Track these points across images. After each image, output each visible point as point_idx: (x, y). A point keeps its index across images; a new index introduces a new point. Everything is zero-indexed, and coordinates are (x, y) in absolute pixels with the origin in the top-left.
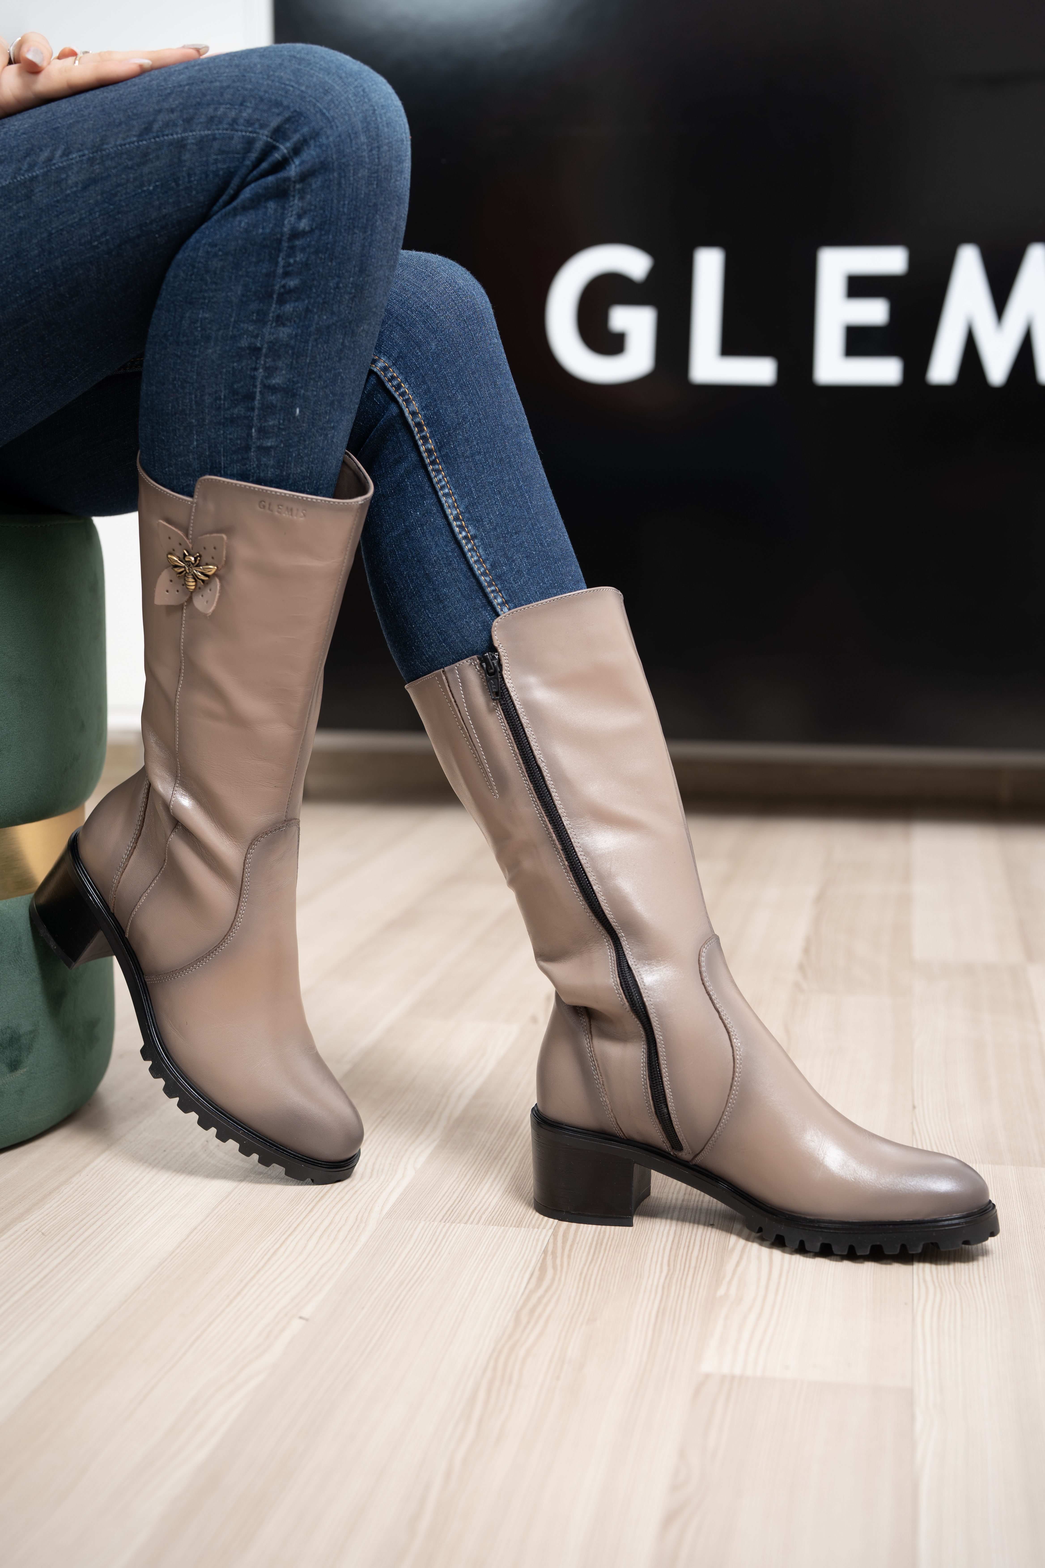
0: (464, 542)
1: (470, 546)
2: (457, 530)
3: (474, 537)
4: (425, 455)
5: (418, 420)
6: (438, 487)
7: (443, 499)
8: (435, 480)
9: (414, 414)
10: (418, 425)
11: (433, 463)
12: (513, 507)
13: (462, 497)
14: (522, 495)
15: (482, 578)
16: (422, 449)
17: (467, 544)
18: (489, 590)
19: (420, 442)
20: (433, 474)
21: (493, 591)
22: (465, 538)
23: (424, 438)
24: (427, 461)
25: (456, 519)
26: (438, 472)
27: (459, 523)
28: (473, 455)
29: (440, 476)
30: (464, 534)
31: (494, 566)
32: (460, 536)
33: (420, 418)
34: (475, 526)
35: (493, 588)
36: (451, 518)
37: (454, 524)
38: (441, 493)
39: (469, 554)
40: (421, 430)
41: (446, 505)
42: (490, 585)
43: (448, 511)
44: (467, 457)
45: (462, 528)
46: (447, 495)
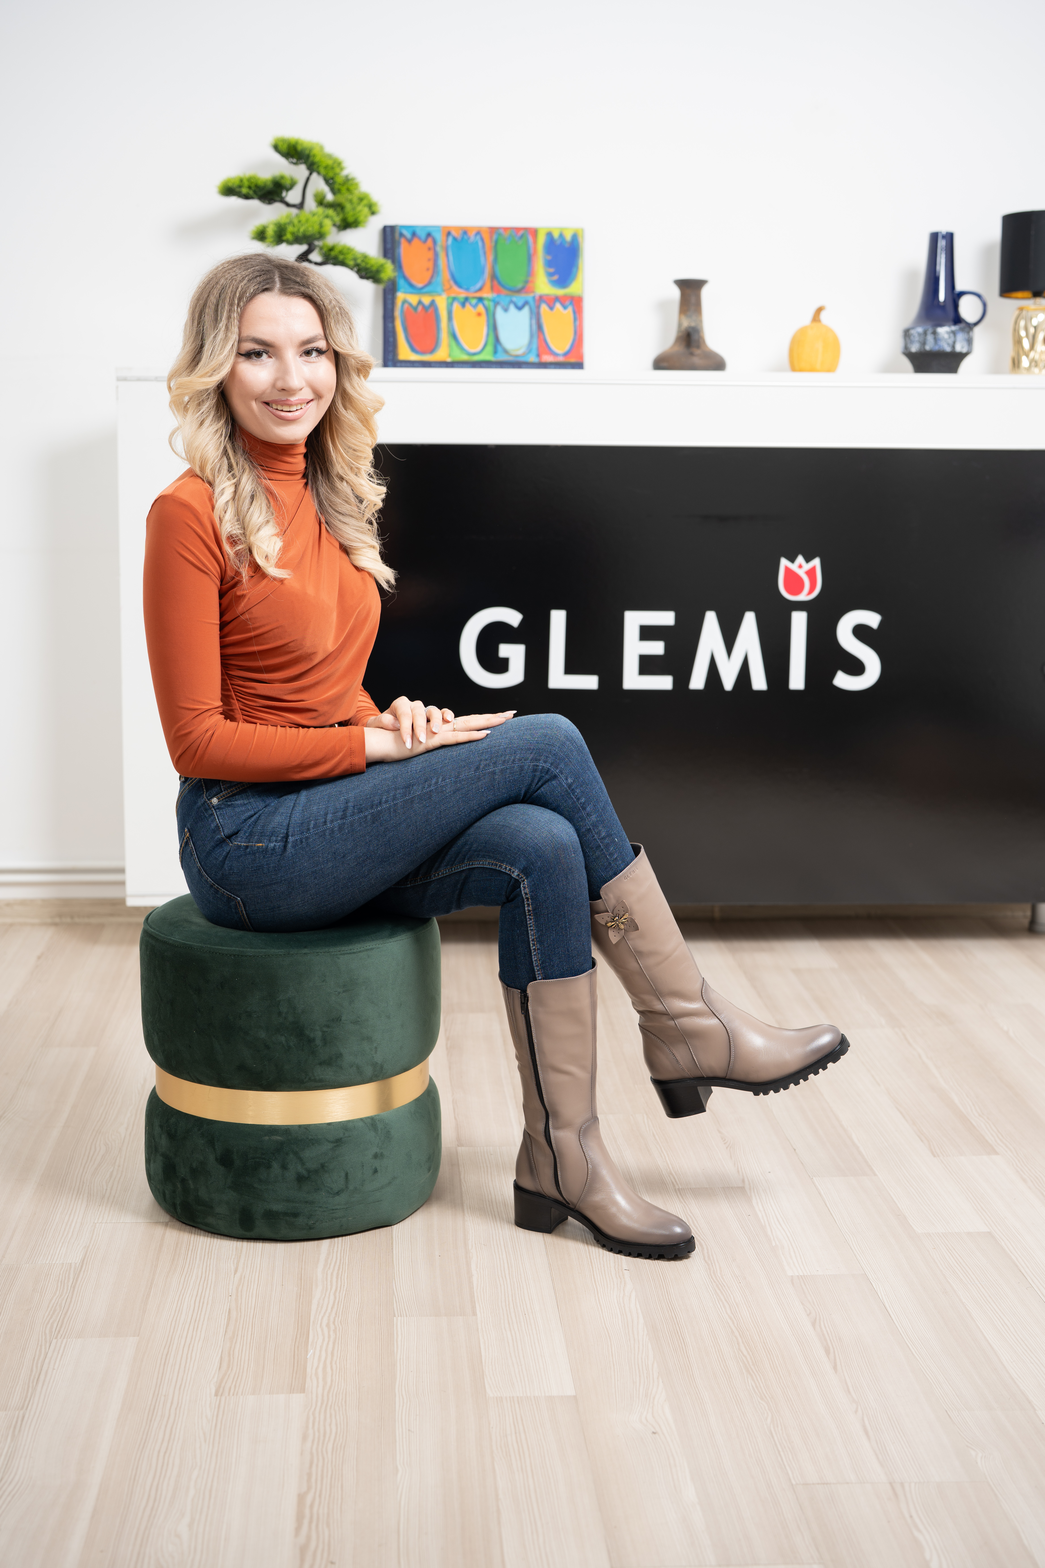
0: (533, 951)
1: (535, 953)
2: (531, 945)
3: (538, 949)
4: (527, 911)
5: (527, 896)
6: (529, 925)
7: (529, 932)
8: (528, 923)
9: (526, 894)
10: (527, 899)
11: (530, 915)
12: (560, 936)
13: (538, 931)
14: (566, 930)
15: (535, 968)
16: (526, 909)
17: (534, 952)
18: (536, 973)
19: (526, 906)
20: (528, 920)
21: (538, 973)
22: (534, 949)
23: (528, 905)
24: (527, 914)
26: (531, 919)
27: (533, 943)
28: (548, 914)
29: (531, 922)
30: (534, 947)
31: (542, 963)
32: (532, 948)
33: (528, 896)
34: (540, 944)
36: (531, 939)
38: (529, 929)
39: (533, 957)
40: (528, 900)
41: (530, 934)
42: (538, 971)
43: (530, 937)
44: (545, 915)
45: (534, 945)
46: (531, 930)
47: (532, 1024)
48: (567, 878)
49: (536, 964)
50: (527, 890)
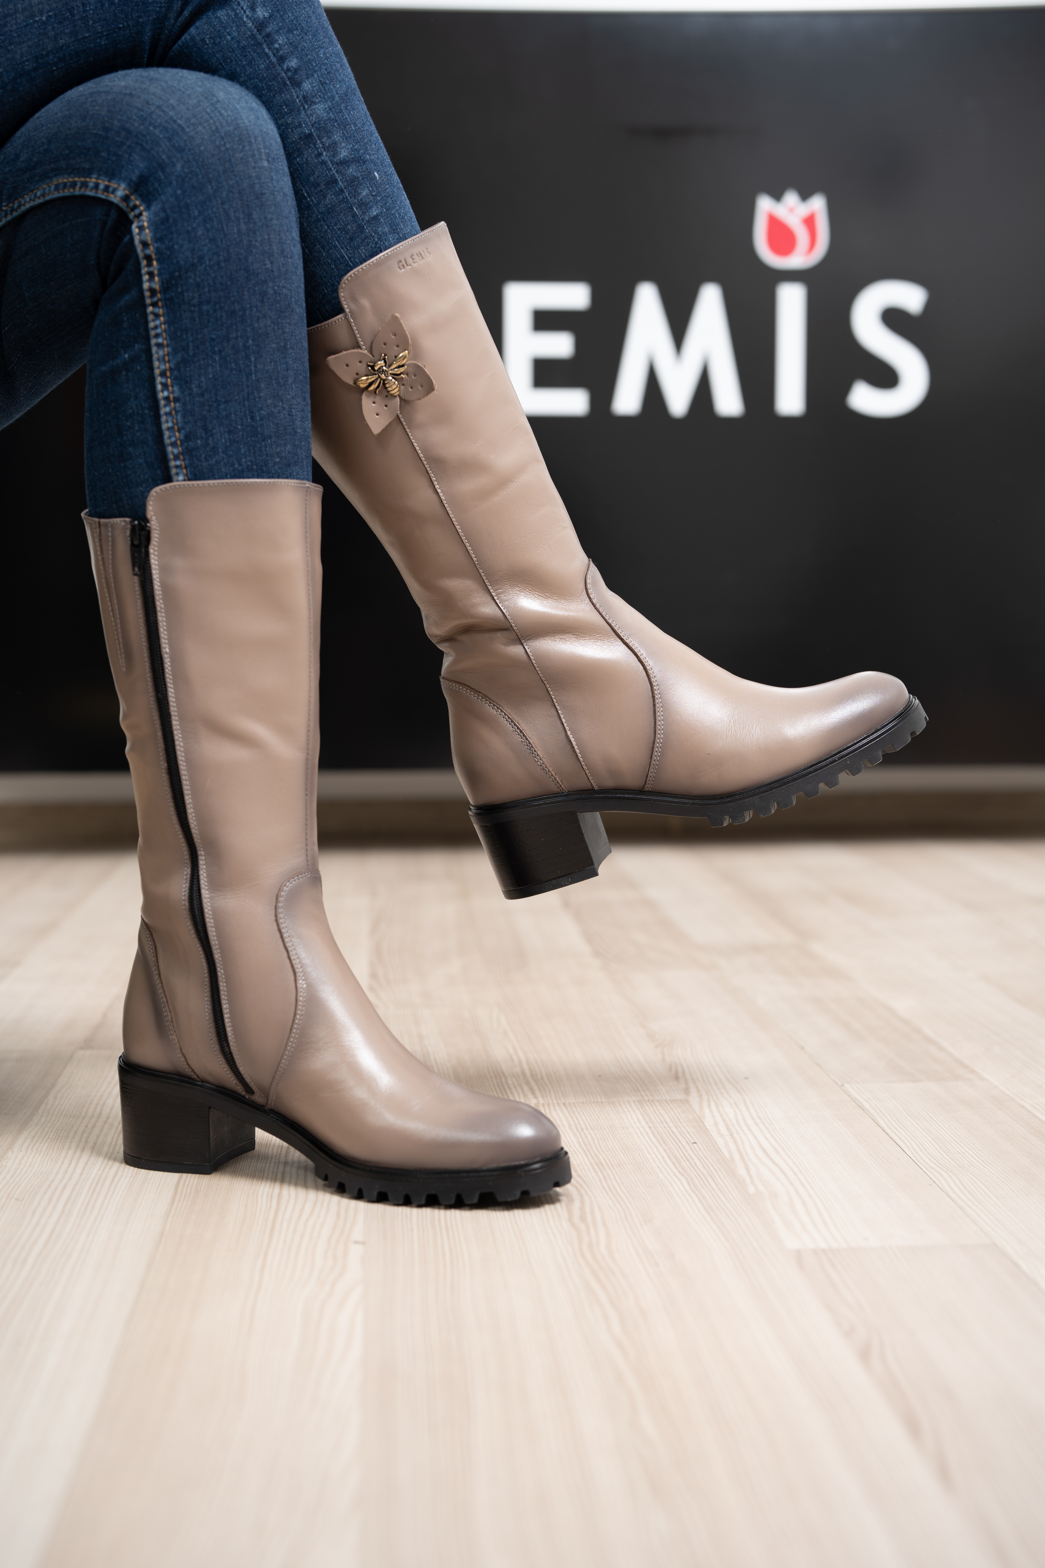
0: (162, 403)
1: (168, 409)
2: (159, 387)
3: (176, 400)
4: (147, 294)
5: (148, 252)
6: (152, 333)
7: (154, 349)
8: (152, 325)
9: (145, 244)
10: (148, 258)
11: (154, 305)
12: (232, 370)
13: (175, 351)
14: (247, 357)
15: (169, 449)
16: (146, 286)
17: (165, 406)
18: (172, 463)
19: (146, 278)
20: (151, 317)
21: (177, 467)
22: (167, 399)
23: (151, 275)
24: (148, 301)
25: (163, 374)
26: (157, 316)
27: (164, 380)
28: (200, 304)
29: (158, 322)
30: (166, 394)
31: (187, 438)
32: (161, 395)
33: (151, 251)
34: (181, 387)
35: (178, 463)
36: (157, 372)
37: (159, 380)
38: (153, 341)
39: (164, 419)
40: (149, 264)
41: (155, 356)
42: (176, 458)
43: (156, 364)
44: (194, 306)
45: (165, 386)
46: (159, 345)
47: (160, 604)
48: (250, 216)
49: (170, 437)
50: (148, 234)
